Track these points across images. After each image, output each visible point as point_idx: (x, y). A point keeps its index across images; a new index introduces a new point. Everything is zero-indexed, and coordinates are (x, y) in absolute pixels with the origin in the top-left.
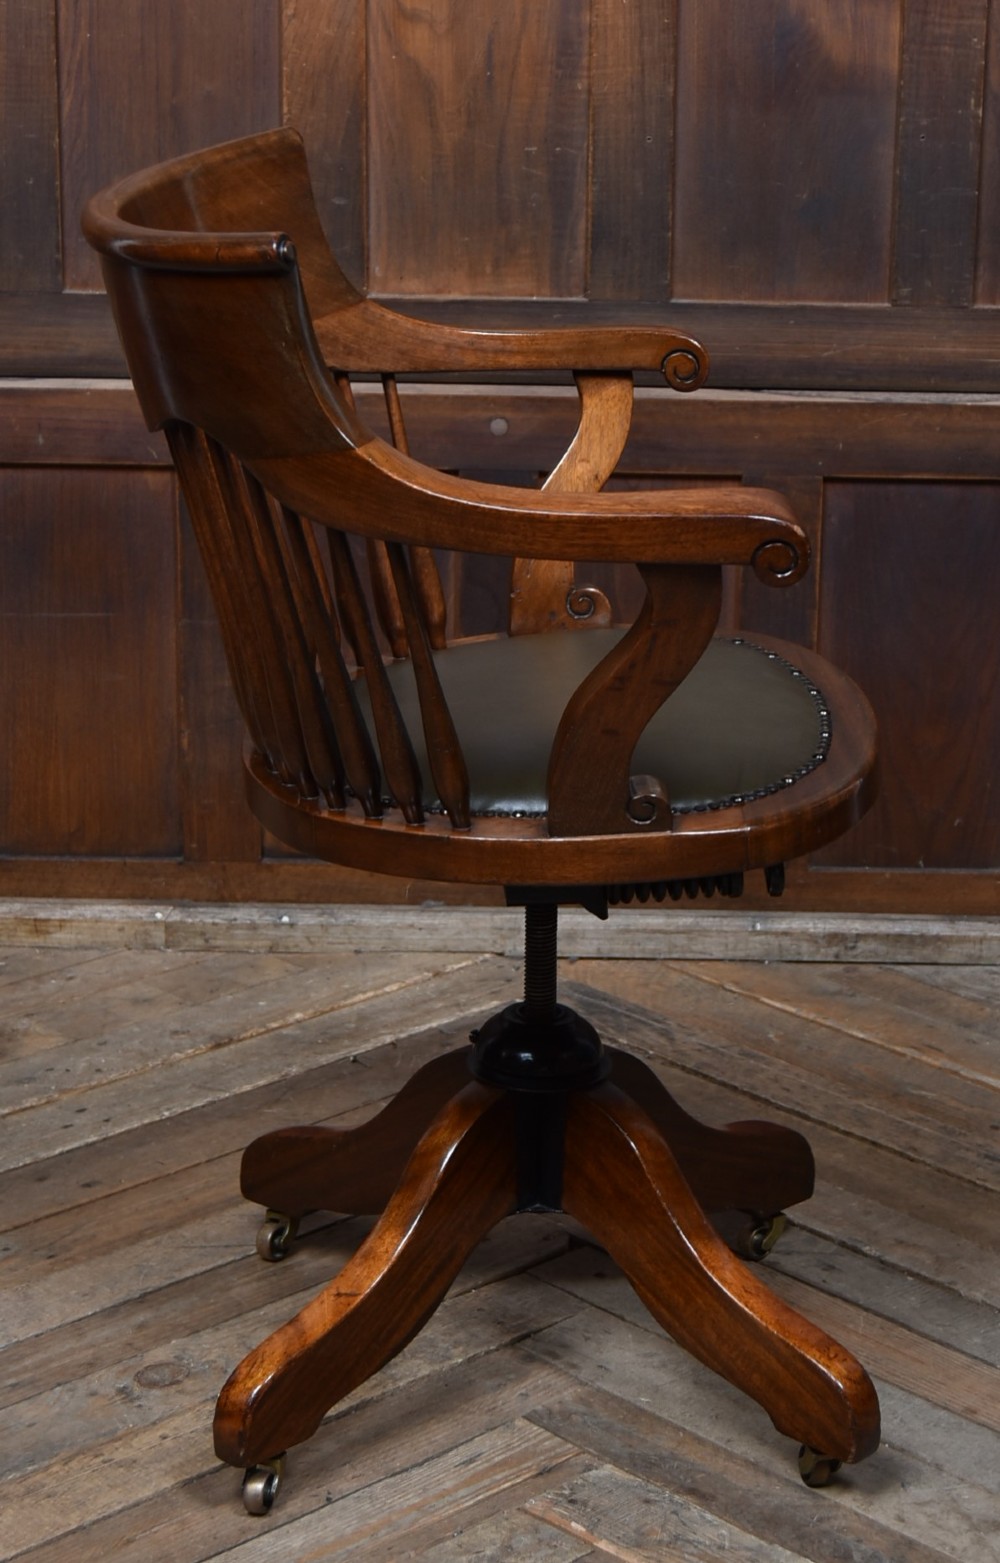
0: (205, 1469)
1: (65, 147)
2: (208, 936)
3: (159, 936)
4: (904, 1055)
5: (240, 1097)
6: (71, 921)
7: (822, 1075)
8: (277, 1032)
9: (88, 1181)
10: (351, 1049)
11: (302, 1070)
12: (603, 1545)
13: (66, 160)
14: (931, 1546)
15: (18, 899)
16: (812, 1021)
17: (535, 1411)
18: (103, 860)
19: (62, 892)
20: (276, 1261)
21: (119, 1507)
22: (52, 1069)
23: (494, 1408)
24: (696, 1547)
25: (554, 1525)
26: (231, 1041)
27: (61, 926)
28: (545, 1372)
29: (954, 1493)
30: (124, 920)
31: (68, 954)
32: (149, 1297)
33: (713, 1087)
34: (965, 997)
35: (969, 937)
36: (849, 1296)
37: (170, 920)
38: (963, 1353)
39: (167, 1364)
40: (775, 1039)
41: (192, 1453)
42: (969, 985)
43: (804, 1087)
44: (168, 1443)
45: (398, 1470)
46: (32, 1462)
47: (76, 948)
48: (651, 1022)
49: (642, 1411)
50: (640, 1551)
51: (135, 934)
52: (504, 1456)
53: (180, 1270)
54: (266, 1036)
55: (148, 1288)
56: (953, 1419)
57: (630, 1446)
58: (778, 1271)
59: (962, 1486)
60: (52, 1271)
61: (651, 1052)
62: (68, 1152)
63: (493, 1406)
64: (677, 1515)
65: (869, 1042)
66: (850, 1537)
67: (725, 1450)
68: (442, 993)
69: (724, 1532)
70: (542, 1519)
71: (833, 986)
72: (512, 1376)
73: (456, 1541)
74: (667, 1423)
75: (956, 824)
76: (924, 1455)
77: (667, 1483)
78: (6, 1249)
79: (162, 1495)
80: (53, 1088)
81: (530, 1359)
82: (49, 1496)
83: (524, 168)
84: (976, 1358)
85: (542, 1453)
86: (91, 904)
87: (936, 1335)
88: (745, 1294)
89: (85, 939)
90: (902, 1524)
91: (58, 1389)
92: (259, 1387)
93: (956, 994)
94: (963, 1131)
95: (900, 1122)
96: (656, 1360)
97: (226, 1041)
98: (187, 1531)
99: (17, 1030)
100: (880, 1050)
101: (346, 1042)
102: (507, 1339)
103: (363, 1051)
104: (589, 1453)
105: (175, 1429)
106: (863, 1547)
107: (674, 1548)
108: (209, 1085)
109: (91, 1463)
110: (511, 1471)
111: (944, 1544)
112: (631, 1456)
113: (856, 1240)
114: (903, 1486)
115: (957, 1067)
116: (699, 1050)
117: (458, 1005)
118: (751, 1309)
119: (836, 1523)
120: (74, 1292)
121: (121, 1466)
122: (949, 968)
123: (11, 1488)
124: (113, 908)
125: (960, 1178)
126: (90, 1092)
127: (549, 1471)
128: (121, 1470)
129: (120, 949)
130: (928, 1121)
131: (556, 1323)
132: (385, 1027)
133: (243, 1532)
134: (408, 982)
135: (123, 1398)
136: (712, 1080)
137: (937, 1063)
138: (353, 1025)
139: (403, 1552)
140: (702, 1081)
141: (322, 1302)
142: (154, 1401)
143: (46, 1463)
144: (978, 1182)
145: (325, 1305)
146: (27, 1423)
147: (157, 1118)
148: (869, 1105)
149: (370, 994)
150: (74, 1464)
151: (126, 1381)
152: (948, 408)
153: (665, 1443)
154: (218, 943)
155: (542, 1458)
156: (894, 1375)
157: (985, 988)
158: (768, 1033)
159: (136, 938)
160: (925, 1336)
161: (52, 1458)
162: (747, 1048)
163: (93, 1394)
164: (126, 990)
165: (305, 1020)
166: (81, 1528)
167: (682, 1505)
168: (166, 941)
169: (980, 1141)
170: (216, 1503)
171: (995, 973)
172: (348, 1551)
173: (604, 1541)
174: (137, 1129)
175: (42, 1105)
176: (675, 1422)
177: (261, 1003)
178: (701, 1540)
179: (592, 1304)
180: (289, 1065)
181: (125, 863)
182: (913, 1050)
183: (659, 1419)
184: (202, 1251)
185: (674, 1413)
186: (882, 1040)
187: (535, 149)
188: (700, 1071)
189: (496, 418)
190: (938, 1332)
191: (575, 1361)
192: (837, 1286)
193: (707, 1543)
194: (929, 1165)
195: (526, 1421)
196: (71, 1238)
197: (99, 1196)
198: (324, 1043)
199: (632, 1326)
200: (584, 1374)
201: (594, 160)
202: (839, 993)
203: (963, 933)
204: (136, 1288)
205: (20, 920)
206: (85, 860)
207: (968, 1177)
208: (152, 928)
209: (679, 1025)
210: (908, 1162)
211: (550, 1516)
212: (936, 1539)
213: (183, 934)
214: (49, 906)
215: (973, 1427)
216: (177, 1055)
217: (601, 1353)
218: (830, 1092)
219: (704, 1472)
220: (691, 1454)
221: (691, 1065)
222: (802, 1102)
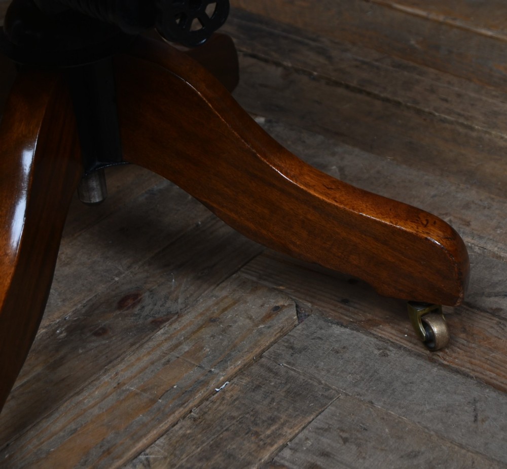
16: (442, 23)
40: (417, 46)
48: (307, 41)
65: (498, 39)
116: (357, 67)
136: (376, 97)
158: (410, 40)
162: (397, 59)
188: (364, 88)
209: (331, 41)
221: (354, 83)
222: (462, 112)
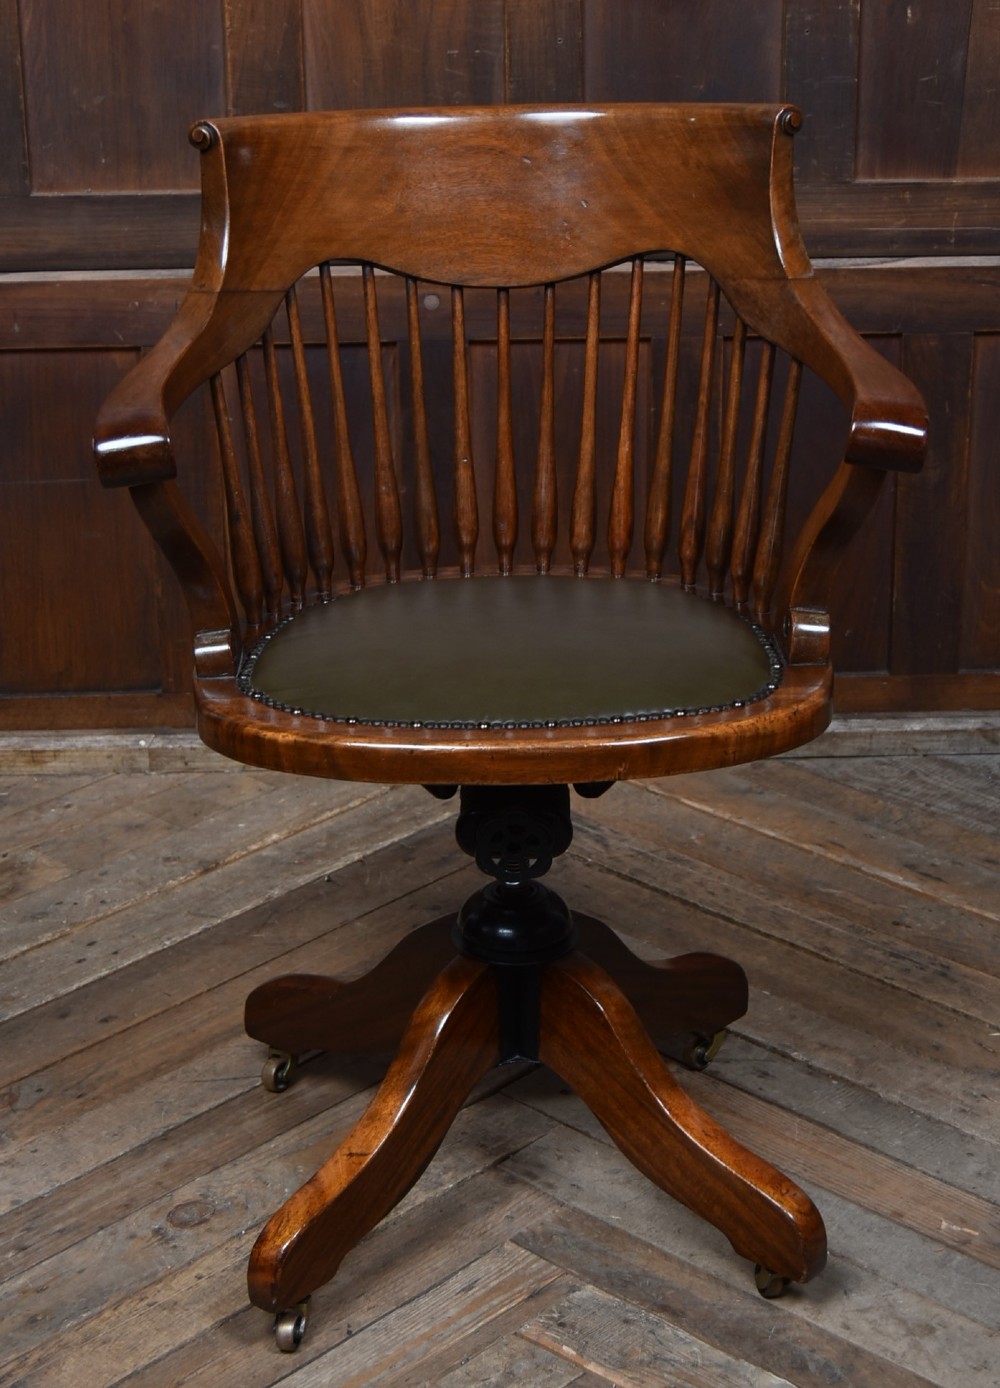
0: (239, 1307)
1: (26, 63)
2: (187, 759)
3: (144, 761)
4: (811, 852)
5: (231, 922)
6: (64, 751)
7: (741, 877)
8: (257, 854)
9: (105, 1016)
10: (324, 869)
11: (284, 892)
12: (592, 1367)
13: (28, 74)
14: (874, 1352)
15: (15, 732)
16: (727, 821)
17: (520, 1234)
18: (90, 695)
19: (54, 724)
20: (280, 1091)
21: (167, 1350)
22: (61, 903)
23: (485, 1232)
24: (673, 1365)
25: (548, 1349)
26: (217, 865)
27: (55, 756)
28: (525, 1195)
29: (890, 1298)
30: (112, 749)
31: (63, 781)
32: (170, 1135)
33: (646, 893)
34: (860, 790)
35: (860, 733)
36: (783, 1103)
37: (153, 746)
38: (886, 1155)
39: (194, 1203)
40: (696, 841)
41: (225, 1292)
42: (862, 778)
43: (727, 890)
44: (203, 1283)
45: (407, 1299)
46: (86, 1309)
47: (70, 775)
48: (586, 828)
49: (614, 1229)
50: (625, 1373)
51: (122, 760)
52: (498, 1281)
53: (196, 1105)
54: (248, 858)
55: (170, 1125)
56: (885, 1224)
57: (607, 1265)
58: (720, 1080)
59: (897, 1290)
60: (81, 1112)
61: (590, 860)
62: (84, 986)
63: (484, 1230)
64: (654, 1333)
65: (780, 840)
66: (804, 1348)
67: (689, 1264)
68: (400, 806)
69: (695, 1349)
70: (536, 1343)
71: (744, 784)
72: (497, 1199)
73: (464, 1368)
74: (636, 1241)
75: (846, 635)
76: (862, 1261)
77: (643, 1302)
78: (40, 1090)
79: (203, 1335)
80: (64, 922)
81: (511, 1180)
82: (104, 1343)
83: (447, 69)
84: (898, 1160)
85: (531, 1276)
86: (82, 735)
87: (861, 1138)
88: (705, 1138)
89: (78, 766)
90: (848, 1332)
91: (100, 1233)
92: (287, 1244)
93: (851, 787)
94: (869, 929)
95: (813, 922)
96: (621, 1177)
97: (214, 865)
98: (228, 1371)
99: (26, 863)
100: (790, 848)
101: (320, 861)
102: (489, 1162)
103: (336, 869)
104: (572, 1274)
105: (209, 1268)
106: (816, 1357)
107: (654, 1368)
108: (202, 912)
109: (138, 1307)
110: (506, 1296)
111: (885, 1350)
112: (608, 1275)
113: (784, 1046)
114: (846, 1293)
115: (859, 863)
116: (632, 856)
117: (415, 818)
118: (711, 1152)
119: (791, 1334)
120: (105, 1132)
121: (165, 1309)
122: (844, 760)
123: (70, 1336)
124: (101, 738)
125: (870, 977)
126: (97, 924)
127: (538, 1293)
128: (165, 1312)
129: (110, 774)
130: (837, 920)
131: (532, 1142)
132: (352, 844)
133: (278, 1368)
134: (368, 797)
135: (159, 1240)
136: (645, 886)
137: (841, 860)
138: (324, 844)
139: (418, 1383)
140: (637, 887)
141: (336, 1162)
142: (188, 1241)
143: (99, 1309)
144: (886, 980)
145: (340, 1165)
146: (78, 1269)
147: (160, 948)
148: (786, 906)
149: (337, 811)
150: (122, 1309)
151: (160, 1222)
152: (834, 272)
153: (637, 1260)
154: (197, 764)
155: (531, 1281)
156: (829, 1181)
157: (876, 780)
158: (690, 835)
159: (123, 764)
160: (853, 1140)
161: (102, 1304)
162: (673, 852)
163: (133, 1237)
164: (118, 816)
165: (281, 840)
166: (136, 1373)
167: (657, 1324)
168: (150, 765)
169: (885, 939)
170: (250, 1340)
171: (884, 764)
172: (371, 1384)
173: (593, 1363)
174: (142, 960)
175: (56, 939)
176: (643, 1238)
177: (241, 825)
178: (677, 1358)
179: (561, 1122)
180: (272, 888)
181: (110, 698)
182: (818, 847)
183: (629, 1236)
184: (214, 1084)
185: (641, 1228)
186: (791, 838)
187: (456, 52)
188: (635, 877)
189: (429, 294)
190: (862, 1135)
191: (552, 1181)
192: (772, 1094)
193: (682, 1361)
194: (842, 965)
195: (514, 1245)
196: (95, 1076)
197: (117, 1030)
198: (300, 864)
199: (597, 1143)
200: (561, 1193)
201: (510, 61)
202: (749, 791)
203: (855, 730)
204: (158, 1125)
205: (19, 753)
206: (74, 696)
207: (877, 976)
208: (137, 754)
209: (612, 830)
210: (823, 962)
211: (544, 1341)
212: (878, 1345)
213: (166, 759)
214: (43, 738)
215: (901, 1230)
216: (171, 882)
217: (573, 1171)
218: (750, 894)
219: (673, 1288)
220: (661, 1270)
221: (626, 872)
222: (726, 906)
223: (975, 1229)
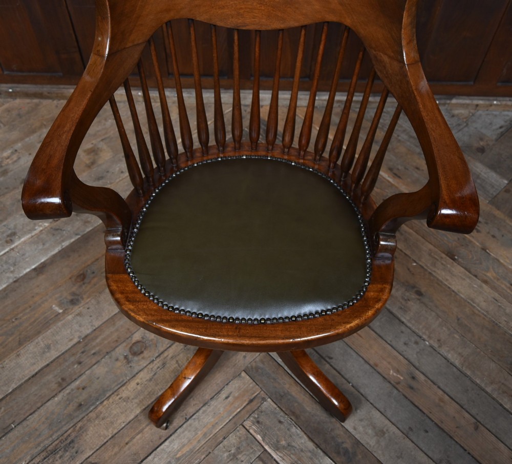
0: (150, 402)
12: (267, 448)
14: (364, 444)
17: (247, 367)
21: (124, 425)
23: (236, 365)
24: (294, 450)
25: (252, 436)
29: (371, 414)
39: (139, 342)
41: (146, 393)
44: (139, 387)
45: (207, 401)
46: (98, 400)
49: (279, 366)
50: (278, 452)
52: (238, 393)
56: (371, 371)
57: (275, 387)
59: (373, 409)
64: (289, 430)
66: (340, 440)
69: (303, 441)
73: (223, 443)
74: (286, 374)
76: (362, 391)
79: (137, 417)
85: (250, 391)
90: (355, 431)
91: (107, 356)
98: (144, 438)
104: (264, 391)
105: (141, 379)
106: (343, 446)
107: (288, 451)
109: (116, 399)
110: (240, 402)
112: (275, 394)
119: (336, 432)
123: (91, 415)
127: (252, 401)
128: (125, 403)
133: (160, 437)
135: (126, 362)
142: (135, 363)
143: (103, 400)
146: (97, 377)
150: (111, 400)
151: (127, 352)
153: (286, 385)
155: (249, 394)
156: (354, 344)
163: (117, 360)
166: (113, 437)
167: (290, 425)
178: (296, 446)
195: (245, 373)
211: (251, 431)
212: (365, 440)
215: (376, 375)
219: (297, 402)
220: (294, 391)
223: (402, 376)
